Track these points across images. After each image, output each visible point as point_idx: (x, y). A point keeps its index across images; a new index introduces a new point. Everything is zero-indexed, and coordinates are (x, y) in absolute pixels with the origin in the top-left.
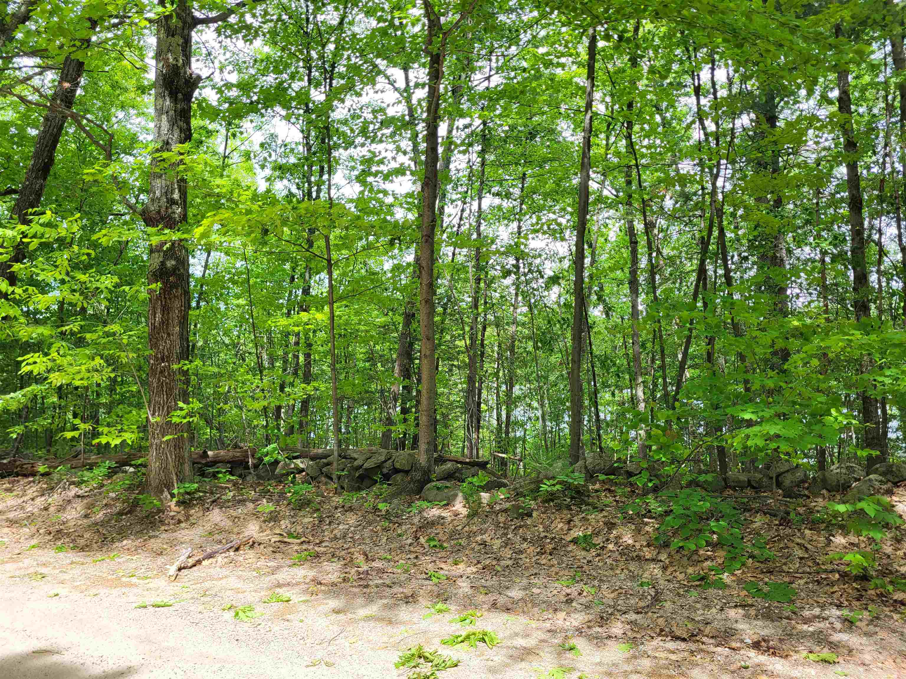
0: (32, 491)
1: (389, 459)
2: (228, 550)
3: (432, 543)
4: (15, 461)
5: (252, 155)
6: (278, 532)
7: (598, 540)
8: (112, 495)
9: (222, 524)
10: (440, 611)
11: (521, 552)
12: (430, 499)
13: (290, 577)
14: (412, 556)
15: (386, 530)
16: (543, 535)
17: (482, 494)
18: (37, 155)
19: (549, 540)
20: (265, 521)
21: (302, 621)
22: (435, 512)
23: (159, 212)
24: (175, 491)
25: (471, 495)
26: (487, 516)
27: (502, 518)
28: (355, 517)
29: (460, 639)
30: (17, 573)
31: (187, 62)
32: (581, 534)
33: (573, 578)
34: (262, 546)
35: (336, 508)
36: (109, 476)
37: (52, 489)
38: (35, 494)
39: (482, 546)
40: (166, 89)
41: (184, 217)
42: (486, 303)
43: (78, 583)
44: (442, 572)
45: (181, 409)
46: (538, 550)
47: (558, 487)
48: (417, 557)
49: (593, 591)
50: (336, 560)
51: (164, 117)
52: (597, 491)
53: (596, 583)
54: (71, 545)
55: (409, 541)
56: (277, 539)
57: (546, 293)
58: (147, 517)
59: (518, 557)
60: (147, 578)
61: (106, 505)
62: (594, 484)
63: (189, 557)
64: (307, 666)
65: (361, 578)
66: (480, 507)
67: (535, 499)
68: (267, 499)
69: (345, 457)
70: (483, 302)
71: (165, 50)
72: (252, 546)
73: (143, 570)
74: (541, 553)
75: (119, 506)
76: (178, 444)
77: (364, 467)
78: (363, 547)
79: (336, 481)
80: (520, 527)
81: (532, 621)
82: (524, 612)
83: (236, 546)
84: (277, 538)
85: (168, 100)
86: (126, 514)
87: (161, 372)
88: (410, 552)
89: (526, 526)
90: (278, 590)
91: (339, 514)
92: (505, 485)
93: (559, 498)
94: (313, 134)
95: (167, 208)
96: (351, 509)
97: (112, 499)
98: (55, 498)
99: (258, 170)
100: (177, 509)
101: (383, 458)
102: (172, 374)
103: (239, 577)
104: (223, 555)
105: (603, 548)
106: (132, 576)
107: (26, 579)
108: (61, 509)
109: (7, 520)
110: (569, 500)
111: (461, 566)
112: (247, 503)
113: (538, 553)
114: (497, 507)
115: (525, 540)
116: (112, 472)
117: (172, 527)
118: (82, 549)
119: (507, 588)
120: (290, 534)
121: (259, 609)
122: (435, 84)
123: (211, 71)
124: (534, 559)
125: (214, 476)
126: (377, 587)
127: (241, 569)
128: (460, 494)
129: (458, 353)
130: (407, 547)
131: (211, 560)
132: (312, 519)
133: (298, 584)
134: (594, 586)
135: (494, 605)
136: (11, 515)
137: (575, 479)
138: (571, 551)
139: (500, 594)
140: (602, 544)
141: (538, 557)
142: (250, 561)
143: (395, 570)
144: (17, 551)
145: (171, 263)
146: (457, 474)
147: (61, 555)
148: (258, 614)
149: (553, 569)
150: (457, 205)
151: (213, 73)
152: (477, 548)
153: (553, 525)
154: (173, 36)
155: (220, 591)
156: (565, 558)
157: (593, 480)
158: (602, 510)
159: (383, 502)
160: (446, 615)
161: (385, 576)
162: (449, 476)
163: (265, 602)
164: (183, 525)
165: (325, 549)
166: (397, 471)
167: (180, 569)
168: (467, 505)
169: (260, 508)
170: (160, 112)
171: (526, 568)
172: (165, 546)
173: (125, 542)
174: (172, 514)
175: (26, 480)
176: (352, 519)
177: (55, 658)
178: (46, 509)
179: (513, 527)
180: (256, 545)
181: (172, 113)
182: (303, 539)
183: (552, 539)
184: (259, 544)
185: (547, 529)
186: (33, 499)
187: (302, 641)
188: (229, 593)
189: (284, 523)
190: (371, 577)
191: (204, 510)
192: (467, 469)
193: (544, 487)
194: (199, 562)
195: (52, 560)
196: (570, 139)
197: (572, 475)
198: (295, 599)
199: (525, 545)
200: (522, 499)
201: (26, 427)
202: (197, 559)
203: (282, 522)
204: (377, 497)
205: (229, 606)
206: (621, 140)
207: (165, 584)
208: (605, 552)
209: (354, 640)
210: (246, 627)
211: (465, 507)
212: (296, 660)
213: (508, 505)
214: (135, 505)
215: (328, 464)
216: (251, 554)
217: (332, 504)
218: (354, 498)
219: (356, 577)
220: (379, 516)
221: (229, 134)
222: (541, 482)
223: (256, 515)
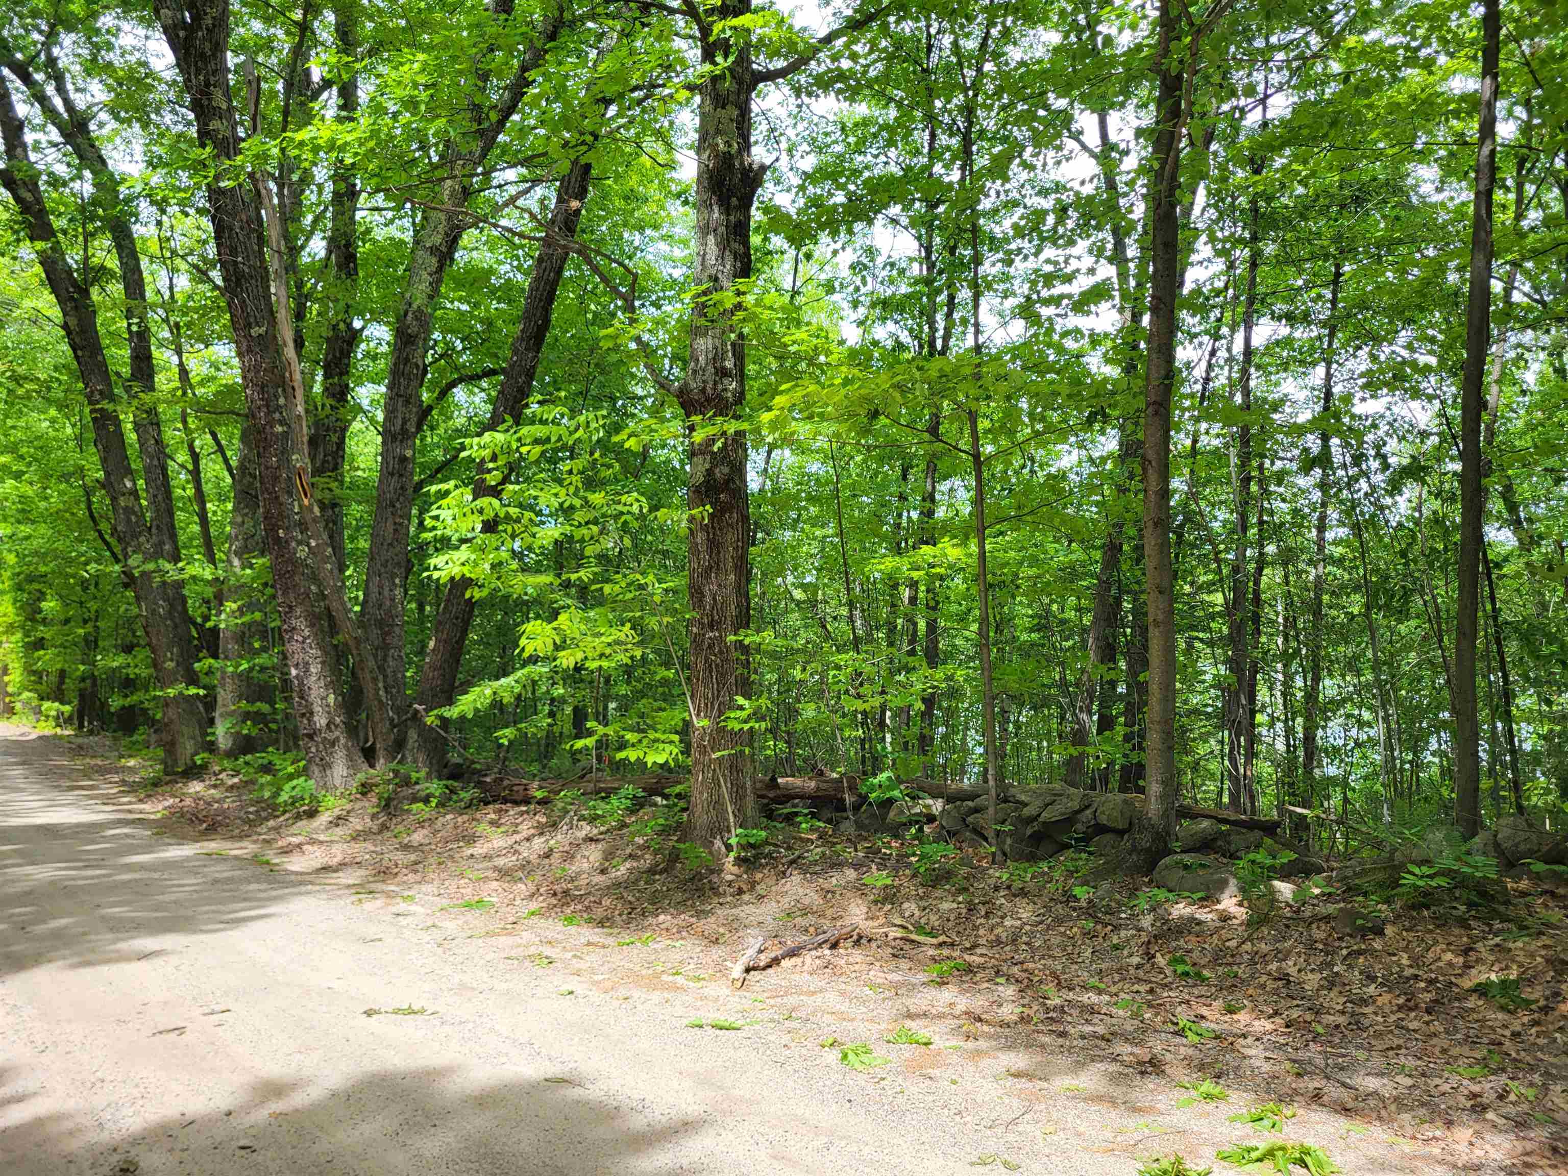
0: (526, 828)
1: (1087, 807)
2: (820, 945)
3: (1180, 968)
4: (502, 780)
5: (837, 285)
6: (898, 921)
7: (1535, 993)
8: (639, 840)
9: (806, 901)
10: (1209, 1097)
11: (1364, 1002)
12: (1171, 885)
13: (926, 1002)
14: (1143, 988)
15: (1090, 935)
16: (1408, 972)
17: (1277, 883)
18: (527, 316)
19: (1423, 985)
20: (876, 902)
21: (954, 1082)
22: (1181, 910)
23: (703, 390)
24: (733, 841)
25: (1253, 883)
26: (1287, 926)
27: (1319, 933)
28: (1031, 907)
29: (1255, 1155)
30: (513, 953)
31: (746, 145)
32: (1493, 977)
33: (1484, 1062)
34: (874, 944)
35: (997, 889)
36: (632, 811)
37: (554, 825)
38: (532, 831)
39: (1280, 983)
40: (714, 193)
41: (740, 397)
42: (1261, 522)
43: (601, 977)
44: (1204, 1024)
45: (741, 708)
46: (1401, 1001)
47: (1442, 881)
48: (1151, 991)
49: (1530, 1093)
50: (1001, 980)
51: (711, 239)
52: (1524, 894)
53: (1537, 1078)
54: (585, 915)
55: (1135, 960)
56: (899, 935)
57: (1388, 501)
58: (692, 879)
59: (1358, 1010)
60: (699, 979)
61: (630, 855)
62: (1517, 878)
63: (760, 951)
64: (972, 1164)
65: (1051, 1018)
66: (1272, 908)
67: (1388, 901)
68: (877, 864)
69: (1006, 801)
70: (1255, 520)
71: (712, 131)
72: (857, 943)
73: (692, 966)
74: (1409, 1007)
75: (648, 860)
76: (734, 765)
77: (1041, 819)
78: (1050, 962)
79: (994, 841)
80: (1360, 953)
81: (1401, 1140)
82: (1380, 1118)
83: (833, 940)
84: (900, 933)
85: (716, 208)
86: (661, 873)
87: (710, 647)
88: (1139, 980)
89: (1372, 952)
90: (909, 1023)
91: (1003, 901)
92: (1319, 870)
93: (1440, 902)
94: (937, 240)
95: (715, 383)
96: (1023, 893)
97: (639, 847)
98: (559, 839)
99: (848, 312)
100: (735, 870)
101: (1075, 805)
102: (725, 650)
103: (843, 994)
104: (814, 953)
105: (1546, 1010)
106: (677, 974)
107: (527, 963)
108: (569, 857)
109: (496, 869)
110: (1463, 908)
111: (1243, 1017)
112: (845, 869)
113: (1400, 1008)
114: (1308, 912)
115: (1372, 978)
116: (637, 805)
117: (729, 899)
118: (601, 924)
119: (1342, 1069)
120: (920, 929)
121: (880, 1051)
122: (1175, 126)
123: (775, 154)
124: (1393, 1018)
125: (789, 818)
126: (1083, 1037)
127: (843, 979)
128: (1233, 882)
129: (1212, 617)
130: (1132, 971)
131: (794, 959)
132: (955, 905)
133: (941, 1016)
134: (1531, 1085)
135: (1316, 1097)
136: (501, 862)
137: (1476, 868)
138: (1473, 1010)
139: (1328, 1078)
140: (1542, 1003)
141: (1401, 1015)
142: (857, 967)
143: (1114, 1010)
144: (512, 919)
145: (722, 471)
146: (1220, 843)
147: (573, 929)
148: (879, 1061)
149: (1435, 1041)
150: (1201, 344)
151: (777, 160)
152: (1271, 985)
153: (1430, 955)
154: (723, 108)
155: (814, 1013)
156: (1460, 1023)
157: (1513, 871)
158: (1541, 933)
159: (1082, 885)
160: (1221, 1106)
161: (1096, 1019)
162: (1205, 845)
163: (889, 1042)
164: (746, 897)
165: (982, 960)
166: (1101, 829)
167: (748, 970)
168: (1246, 903)
169: (867, 880)
170: (704, 229)
171: (1378, 1035)
172: (721, 930)
173: (662, 917)
174: (729, 877)
175: (517, 809)
176: (1026, 912)
177: (576, 1093)
178: (547, 856)
179: (1345, 952)
180: (864, 941)
181: (722, 230)
182: (942, 938)
183: (1431, 982)
184: (869, 941)
185: (1416, 961)
186: (528, 840)
187: (958, 1118)
188: (827, 1019)
189: (910, 907)
190: (1069, 1019)
191: (777, 875)
192: (1239, 833)
193: (1408, 880)
194: (776, 961)
195: (560, 937)
196: (1436, 198)
197: (1469, 859)
198: (939, 1043)
199: (1371, 989)
200: (1360, 899)
201: (519, 730)
202: (773, 955)
203: (906, 905)
204: (1070, 873)
205: (830, 1041)
206: (1549, 190)
207: (728, 992)
208: (1550, 1018)
209: (1052, 1129)
210: (862, 1080)
211: (1240, 904)
212: (951, 1151)
213: (1331, 908)
214: (674, 857)
215: (976, 810)
216: (857, 955)
217: (989, 881)
218: (1028, 874)
219: (1043, 1016)
220: (1074, 909)
221: (801, 255)
222: (1402, 867)
223: (861, 889)
